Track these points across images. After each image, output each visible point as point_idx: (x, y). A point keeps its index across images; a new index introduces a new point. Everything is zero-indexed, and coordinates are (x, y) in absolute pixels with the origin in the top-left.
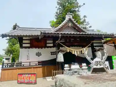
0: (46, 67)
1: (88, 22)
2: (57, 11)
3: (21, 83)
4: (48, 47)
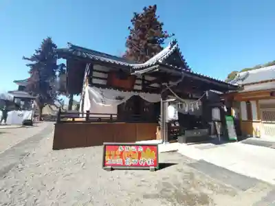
4: (135, 91)
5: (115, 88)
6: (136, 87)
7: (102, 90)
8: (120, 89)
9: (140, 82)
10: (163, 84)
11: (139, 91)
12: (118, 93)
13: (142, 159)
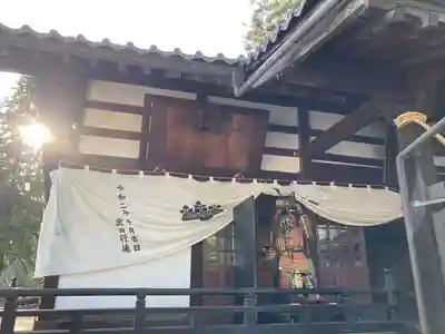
5: (180, 172)
6: (273, 163)
8: (201, 171)
9: (293, 142)
10: (401, 121)
11: (285, 179)
12: (189, 190)
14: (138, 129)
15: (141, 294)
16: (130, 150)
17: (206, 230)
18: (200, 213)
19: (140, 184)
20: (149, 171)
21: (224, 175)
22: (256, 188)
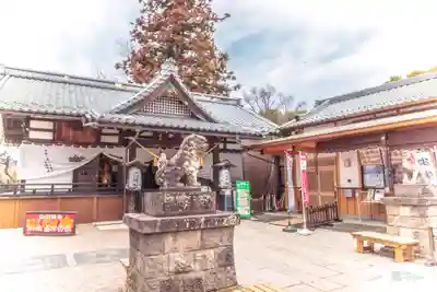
0: (95, 200)
1: (231, 73)
2: (139, 16)
3: (34, 233)
4: (103, 145)
5: (68, 144)
6: (104, 139)
7: (46, 148)
8: (77, 144)
11: (111, 145)
12: (73, 151)
13: (60, 226)
14: (51, 128)
15: (53, 185)
16: (49, 136)
17: (77, 165)
18: (75, 159)
19: (53, 149)
20: (56, 144)
21: (86, 145)
22: (98, 150)
